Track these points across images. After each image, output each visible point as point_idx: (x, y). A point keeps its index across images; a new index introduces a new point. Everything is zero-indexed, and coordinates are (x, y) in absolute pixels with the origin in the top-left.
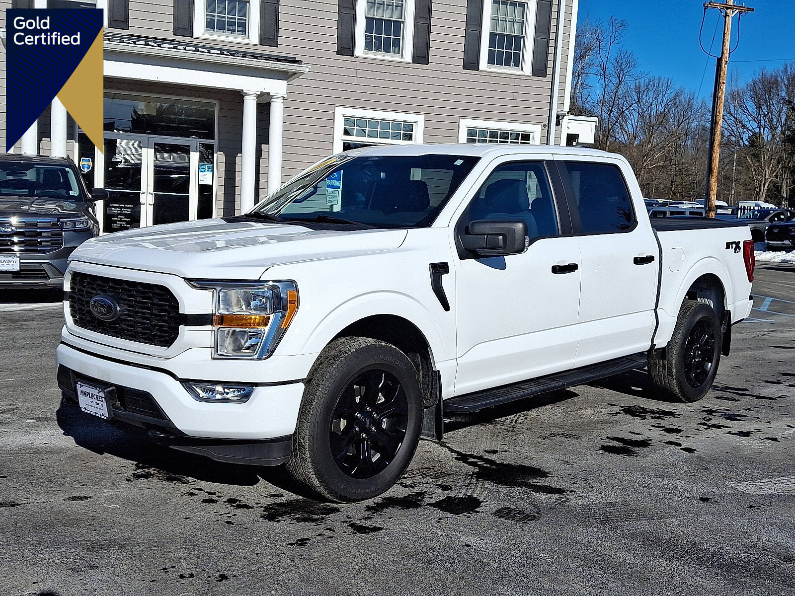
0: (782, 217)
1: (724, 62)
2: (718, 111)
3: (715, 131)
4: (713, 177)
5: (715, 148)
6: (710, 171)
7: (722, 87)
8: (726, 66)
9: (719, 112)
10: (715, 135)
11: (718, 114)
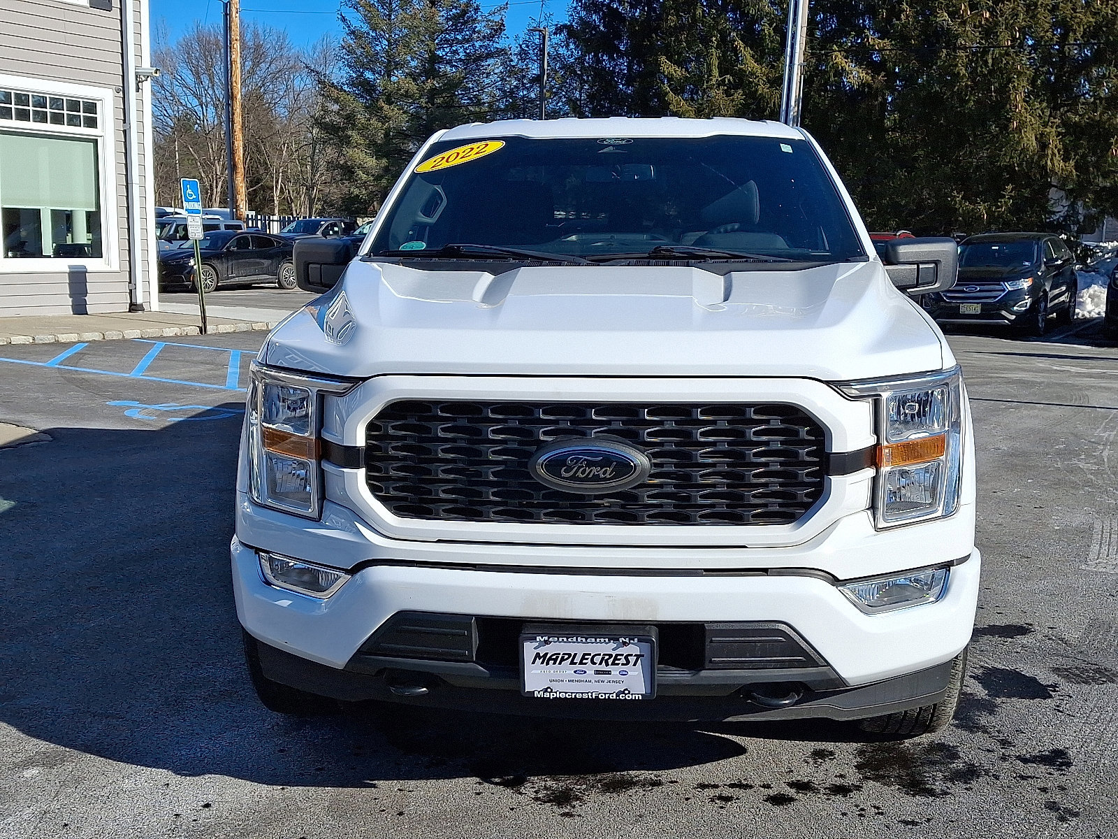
0: (336, 229)
1: (234, 10)
2: (234, 80)
3: (233, 109)
4: (239, 175)
5: (236, 133)
6: (233, 167)
7: (235, 46)
8: (237, 15)
9: (236, 82)
10: (233, 114)
11: (234, 84)
